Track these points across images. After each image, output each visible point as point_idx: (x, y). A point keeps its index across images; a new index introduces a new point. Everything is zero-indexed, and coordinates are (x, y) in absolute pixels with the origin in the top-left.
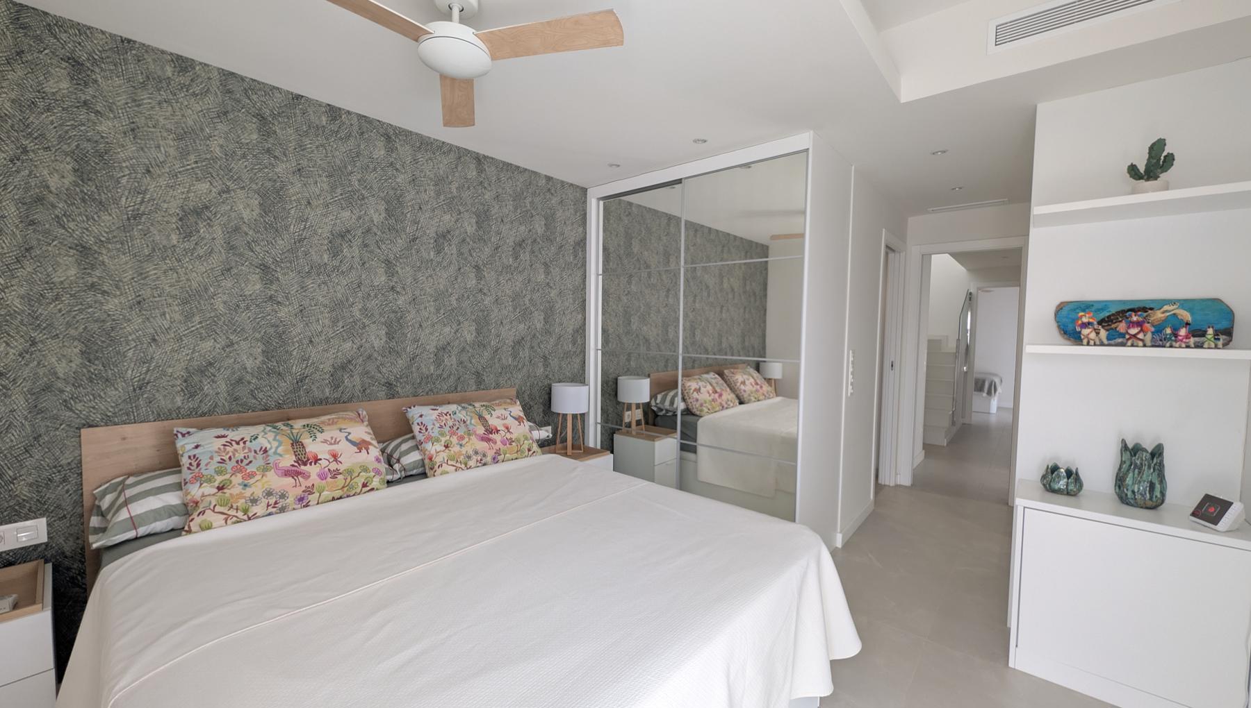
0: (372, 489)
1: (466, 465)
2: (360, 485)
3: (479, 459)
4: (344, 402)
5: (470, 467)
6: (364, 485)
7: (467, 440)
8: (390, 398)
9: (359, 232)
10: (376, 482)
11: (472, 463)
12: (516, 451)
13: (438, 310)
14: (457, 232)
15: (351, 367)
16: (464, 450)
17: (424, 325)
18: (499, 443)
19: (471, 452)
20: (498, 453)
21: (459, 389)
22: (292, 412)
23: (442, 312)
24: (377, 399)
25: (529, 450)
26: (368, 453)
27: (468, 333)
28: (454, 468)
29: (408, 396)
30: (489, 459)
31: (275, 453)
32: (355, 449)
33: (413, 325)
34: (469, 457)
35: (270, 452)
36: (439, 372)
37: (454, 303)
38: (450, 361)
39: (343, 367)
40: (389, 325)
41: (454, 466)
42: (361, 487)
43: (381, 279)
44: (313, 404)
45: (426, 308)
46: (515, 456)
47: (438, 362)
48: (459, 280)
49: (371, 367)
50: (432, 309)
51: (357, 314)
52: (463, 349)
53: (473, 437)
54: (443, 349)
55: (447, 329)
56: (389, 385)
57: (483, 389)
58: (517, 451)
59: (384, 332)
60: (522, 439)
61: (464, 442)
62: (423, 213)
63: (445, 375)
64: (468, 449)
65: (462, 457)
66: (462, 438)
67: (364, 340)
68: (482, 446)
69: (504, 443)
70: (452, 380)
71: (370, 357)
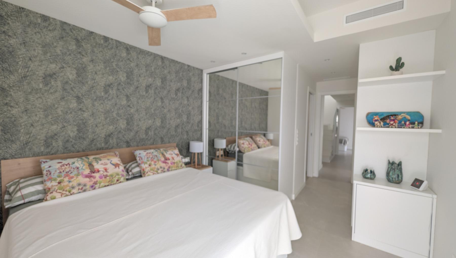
0: (121, 182)
1: (157, 172)
2: (116, 180)
3: (162, 170)
4: (110, 149)
6: (118, 181)
8: (127, 147)
9: (116, 84)
10: (122, 179)
11: (159, 171)
13: (146, 114)
14: (154, 85)
15: (112, 136)
16: (156, 167)
17: (141, 119)
19: (159, 167)
20: (169, 167)
21: (154, 143)
22: (89, 153)
23: (148, 114)
25: (181, 166)
26: (119, 168)
27: (158, 123)
29: (135, 147)
30: (166, 170)
31: (82, 169)
32: (114, 167)
33: (137, 120)
34: (158, 169)
35: (80, 169)
36: (147, 137)
37: (153, 111)
38: (151, 133)
39: (109, 136)
40: (127, 120)
41: (152, 173)
43: (124, 102)
44: (97, 150)
45: (142, 113)
46: (176, 168)
47: (147, 133)
48: (155, 103)
49: (120, 135)
50: (144, 114)
51: (115, 115)
52: (156, 129)
53: (160, 162)
54: (148, 129)
55: (150, 121)
56: (127, 142)
57: (164, 144)
59: (125, 122)
60: (178, 162)
61: (156, 164)
62: (141, 78)
63: (149, 138)
64: (158, 166)
65: (156, 169)
66: (155, 162)
67: (117, 125)
68: (163, 165)
69: (172, 164)
70: (152, 140)
71: (120, 132)
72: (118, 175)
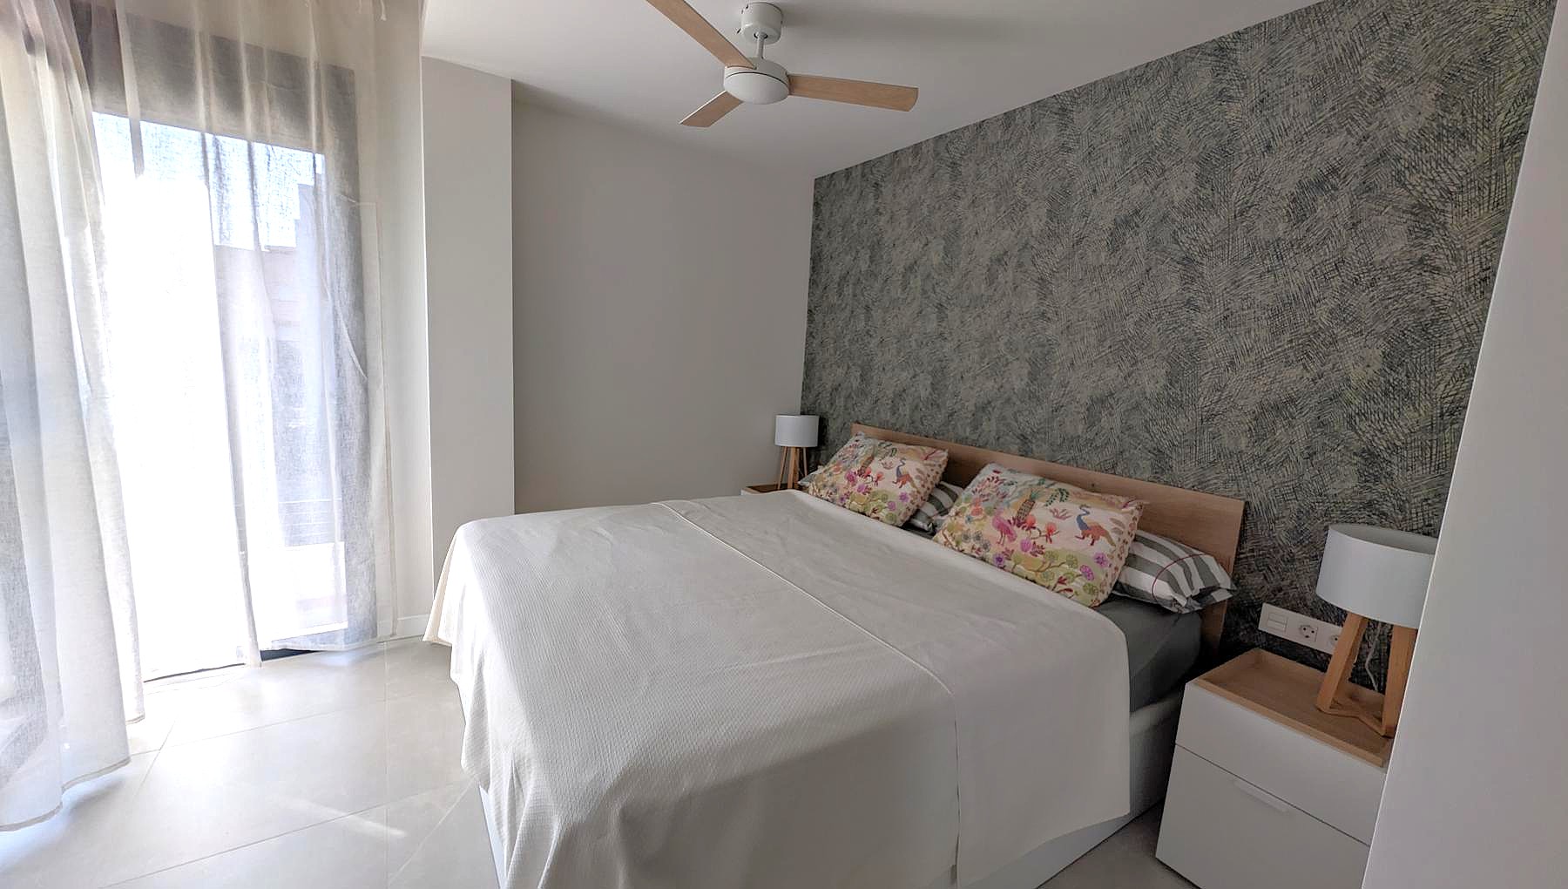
1: (958, 544)
3: (977, 546)
5: (962, 551)
7: (980, 517)
8: (1022, 455)
10: (883, 514)
11: (965, 546)
12: (1036, 569)
13: (1101, 341)
14: (1151, 210)
15: (990, 409)
16: (968, 526)
17: (1078, 363)
18: (1017, 542)
19: (972, 533)
20: (1008, 554)
21: (1119, 470)
23: (1108, 343)
24: (1009, 452)
25: (1061, 581)
27: (1152, 378)
28: (945, 540)
29: (1042, 459)
30: (990, 555)
33: (1061, 364)
34: (966, 538)
36: (1090, 435)
37: (1130, 328)
38: (1111, 422)
39: (983, 409)
40: (1033, 363)
41: (946, 538)
43: (1031, 303)
45: (1082, 339)
46: (1032, 575)
47: (1091, 420)
48: (1145, 290)
49: (1009, 412)
50: (1093, 341)
51: (1002, 348)
52: (1137, 406)
53: (990, 518)
54: (1101, 402)
55: (1113, 371)
56: (1023, 438)
58: (1038, 571)
59: (1026, 371)
61: (975, 517)
62: (1096, 197)
63: (1099, 442)
64: (972, 529)
65: (960, 533)
66: (978, 512)
67: (1005, 379)
68: (990, 532)
69: (1024, 547)
70: (1108, 453)
71: (1008, 400)
72: (884, 499)
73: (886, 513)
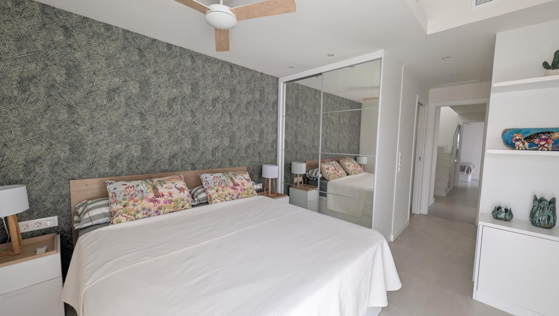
0: (186, 209)
1: (225, 199)
2: (181, 206)
3: (231, 197)
4: (174, 171)
5: (227, 200)
6: (183, 207)
7: (225, 188)
8: (193, 170)
9: (180, 98)
10: (187, 206)
11: (227, 198)
13: (213, 132)
14: (221, 98)
15: (177, 156)
16: (224, 193)
17: (207, 138)
18: (239, 190)
19: (227, 194)
20: (239, 194)
21: (222, 166)
22: (153, 175)
23: (215, 133)
24: (188, 170)
25: (252, 194)
26: (184, 193)
27: (226, 143)
28: (220, 200)
29: (201, 169)
30: (235, 197)
31: (146, 192)
33: (203, 139)
34: (226, 196)
35: (144, 192)
36: (214, 159)
37: (220, 129)
38: (219, 154)
39: (174, 157)
40: (193, 139)
42: (181, 207)
43: (189, 119)
44: (161, 172)
45: (208, 131)
46: (246, 196)
47: (213, 155)
48: (222, 119)
49: (185, 157)
50: (211, 132)
51: (179, 134)
52: (224, 149)
53: (228, 187)
54: (216, 149)
55: (217, 141)
56: (193, 164)
57: (233, 167)
58: (247, 194)
59: (190, 142)
60: (249, 189)
61: (224, 189)
62: (207, 90)
63: (216, 161)
64: (226, 192)
65: (223, 196)
66: (223, 188)
67: (182, 145)
68: (232, 191)
69: (241, 190)
70: (219, 163)
71: (185, 152)
72: (183, 200)
73: (188, 205)
